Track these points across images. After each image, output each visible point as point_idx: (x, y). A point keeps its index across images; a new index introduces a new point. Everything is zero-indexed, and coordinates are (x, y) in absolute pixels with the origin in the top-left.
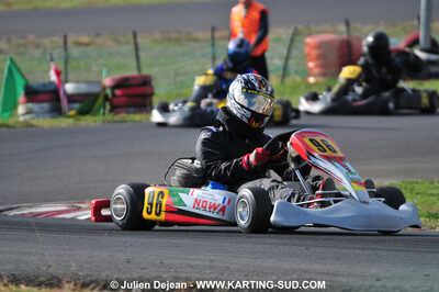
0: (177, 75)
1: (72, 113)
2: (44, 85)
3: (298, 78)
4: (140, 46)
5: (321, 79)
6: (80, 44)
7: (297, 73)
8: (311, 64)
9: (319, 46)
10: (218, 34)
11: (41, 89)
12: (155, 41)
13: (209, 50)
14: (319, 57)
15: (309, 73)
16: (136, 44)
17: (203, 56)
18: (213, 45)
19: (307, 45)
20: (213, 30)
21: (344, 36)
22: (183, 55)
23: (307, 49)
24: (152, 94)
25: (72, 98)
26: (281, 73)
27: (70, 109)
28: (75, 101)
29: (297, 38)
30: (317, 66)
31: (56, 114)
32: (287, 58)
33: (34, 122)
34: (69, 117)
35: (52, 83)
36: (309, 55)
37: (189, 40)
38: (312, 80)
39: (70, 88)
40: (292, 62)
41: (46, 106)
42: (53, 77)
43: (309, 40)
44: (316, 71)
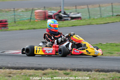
5: (39, 21)
8: (36, 17)
10: (15, 10)
13: (13, 14)
14: (38, 16)
17: (12, 15)
19: (35, 12)
20: (14, 9)
29: (33, 11)
40: (32, 17)
44: (38, 19)
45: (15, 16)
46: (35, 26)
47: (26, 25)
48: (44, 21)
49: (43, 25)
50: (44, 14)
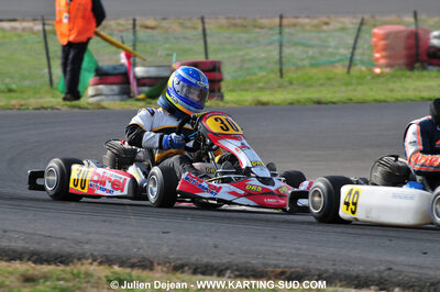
0: (243, 61)
1: (141, 96)
2: (115, 68)
3: (364, 69)
4: (208, 32)
5: (388, 70)
6: (147, 27)
7: (363, 63)
8: (378, 55)
9: (386, 37)
11: (111, 71)
12: (221, 27)
13: (277, 37)
14: (385, 48)
15: (374, 63)
16: (204, 30)
17: (270, 44)
18: (280, 33)
19: (375, 35)
20: (281, 17)
21: (413, 27)
22: (249, 42)
23: (374, 40)
24: (220, 80)
25: (141, 82)
26: (347, 63)
27: (140, 93)
28: (144, 85)
29: (364, 28)
30: (383, 57)
31: (125, 97)
32: (354, 48)
33: (105, 104)
34: (138, 100)
35: (122, 65)
36: (376, 46)
37: (255, 27)
38: (378, 71)
39: (140, 71)
40: (358, 51)
41: (116, 88)
42: (124, 60)
43: (376, 30)
44: (382, 61)
45: (281, 46)
46: (355, 90)
47: (322, 85)
48: (408, 73)
49: (392, 91)
50: (412, 41)
